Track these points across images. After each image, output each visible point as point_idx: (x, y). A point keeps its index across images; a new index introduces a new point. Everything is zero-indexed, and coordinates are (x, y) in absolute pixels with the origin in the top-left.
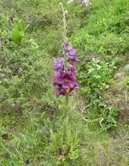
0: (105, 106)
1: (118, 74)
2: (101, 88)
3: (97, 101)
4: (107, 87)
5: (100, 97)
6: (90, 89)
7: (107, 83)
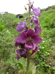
0: (50, 67)
1: (53, 47)
2: (45, 55)
3: (43, 63)
4: (49, 54)
5: (45, 61)
6: (38, 56)
7: (48, 52)
